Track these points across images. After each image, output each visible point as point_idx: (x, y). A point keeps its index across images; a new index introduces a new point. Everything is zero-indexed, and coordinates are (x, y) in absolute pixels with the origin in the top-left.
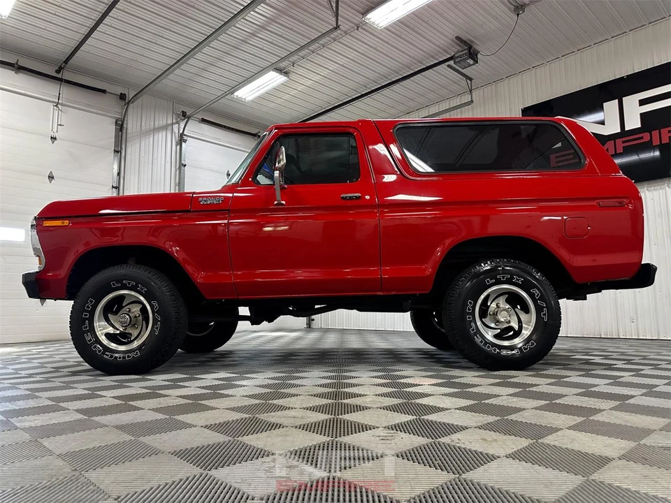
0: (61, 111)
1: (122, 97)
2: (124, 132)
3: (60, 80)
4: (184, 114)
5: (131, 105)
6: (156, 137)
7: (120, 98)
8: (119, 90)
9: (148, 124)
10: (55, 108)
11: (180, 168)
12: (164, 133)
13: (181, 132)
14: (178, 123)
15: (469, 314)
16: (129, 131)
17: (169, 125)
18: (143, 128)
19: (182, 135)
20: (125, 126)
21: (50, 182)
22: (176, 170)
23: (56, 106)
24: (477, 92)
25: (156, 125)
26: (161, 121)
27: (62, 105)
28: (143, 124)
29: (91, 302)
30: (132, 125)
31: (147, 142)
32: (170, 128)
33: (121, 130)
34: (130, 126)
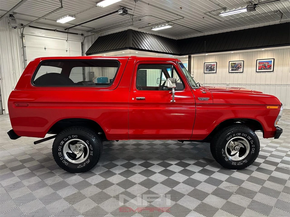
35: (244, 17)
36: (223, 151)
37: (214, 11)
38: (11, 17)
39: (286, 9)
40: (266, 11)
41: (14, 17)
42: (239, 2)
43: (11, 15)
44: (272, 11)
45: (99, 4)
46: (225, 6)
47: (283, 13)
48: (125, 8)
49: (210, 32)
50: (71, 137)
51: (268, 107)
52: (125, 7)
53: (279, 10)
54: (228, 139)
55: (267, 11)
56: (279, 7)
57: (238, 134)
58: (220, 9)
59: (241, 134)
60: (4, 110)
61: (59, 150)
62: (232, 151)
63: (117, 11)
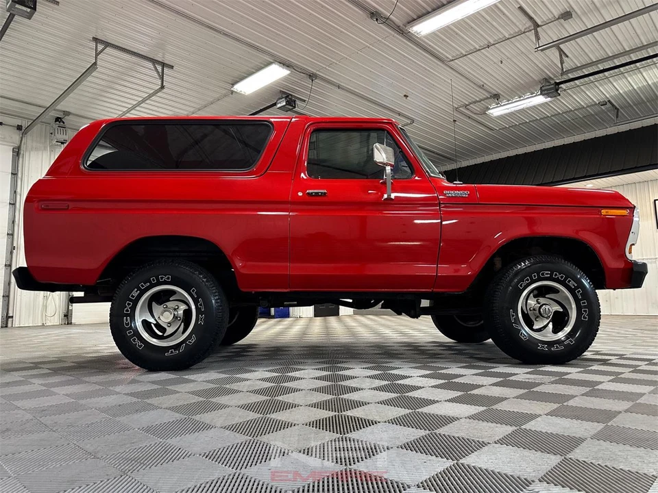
35: (538, 118)
36: (513, 316)
37: (475, 102)
38: (58, 123)
39: (623, 96)
40: (583, 104)
41: (64, 123)
42: (522, 80)
43: (58, 119)
44: (596, 104)
45: (239, 87)
46: (496, 90)
47: (618, 107)
48: (290, 97)
49: (473, 160)
50: (158, 279)
51: (604, 212)
52: (291, 95)
53: (609, 101)
54: (521, 286)
55: (585, 104)
56: (608, 93)
57: (543, 274)
58: (487, 98)
59: (551, 274)
60: (12, 317)
61: (126, 311)
62: (535, 322)
63: (275, 104)
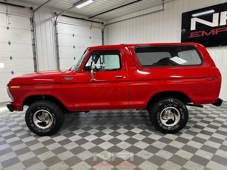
0: (9, 16)
1: (31, 8)
2: (34, 23)
3: (6, 4)
4: (55, 13)
5: (35, 12)
6: (46, 23)
7: (31, 9)
8: (30, 6)
9: (42, 18)
10: (6, 16)
11: (56, 35)
12: (49, 22)
13: (55, 20)
14: (53, 17)
15: (158, 117)
16: (36, 22)
17: (50, 18)
18: (41, 20)
19: (56, 22)
20: (34, 20)
21: (10, 45)
22: (55, 36)
23: (7, 15)
24: (166, 4)
25: (46, 19)
26: (47, 17)
27: (9, 14)
28: (41, 19)
29: (32, 114)
30: (36, 19)
31: (43, 26)
32: (51, 19)
33: (33, 22)
34: (36, 20)
